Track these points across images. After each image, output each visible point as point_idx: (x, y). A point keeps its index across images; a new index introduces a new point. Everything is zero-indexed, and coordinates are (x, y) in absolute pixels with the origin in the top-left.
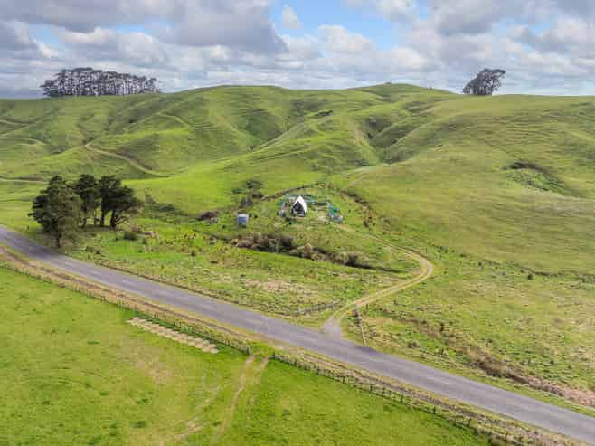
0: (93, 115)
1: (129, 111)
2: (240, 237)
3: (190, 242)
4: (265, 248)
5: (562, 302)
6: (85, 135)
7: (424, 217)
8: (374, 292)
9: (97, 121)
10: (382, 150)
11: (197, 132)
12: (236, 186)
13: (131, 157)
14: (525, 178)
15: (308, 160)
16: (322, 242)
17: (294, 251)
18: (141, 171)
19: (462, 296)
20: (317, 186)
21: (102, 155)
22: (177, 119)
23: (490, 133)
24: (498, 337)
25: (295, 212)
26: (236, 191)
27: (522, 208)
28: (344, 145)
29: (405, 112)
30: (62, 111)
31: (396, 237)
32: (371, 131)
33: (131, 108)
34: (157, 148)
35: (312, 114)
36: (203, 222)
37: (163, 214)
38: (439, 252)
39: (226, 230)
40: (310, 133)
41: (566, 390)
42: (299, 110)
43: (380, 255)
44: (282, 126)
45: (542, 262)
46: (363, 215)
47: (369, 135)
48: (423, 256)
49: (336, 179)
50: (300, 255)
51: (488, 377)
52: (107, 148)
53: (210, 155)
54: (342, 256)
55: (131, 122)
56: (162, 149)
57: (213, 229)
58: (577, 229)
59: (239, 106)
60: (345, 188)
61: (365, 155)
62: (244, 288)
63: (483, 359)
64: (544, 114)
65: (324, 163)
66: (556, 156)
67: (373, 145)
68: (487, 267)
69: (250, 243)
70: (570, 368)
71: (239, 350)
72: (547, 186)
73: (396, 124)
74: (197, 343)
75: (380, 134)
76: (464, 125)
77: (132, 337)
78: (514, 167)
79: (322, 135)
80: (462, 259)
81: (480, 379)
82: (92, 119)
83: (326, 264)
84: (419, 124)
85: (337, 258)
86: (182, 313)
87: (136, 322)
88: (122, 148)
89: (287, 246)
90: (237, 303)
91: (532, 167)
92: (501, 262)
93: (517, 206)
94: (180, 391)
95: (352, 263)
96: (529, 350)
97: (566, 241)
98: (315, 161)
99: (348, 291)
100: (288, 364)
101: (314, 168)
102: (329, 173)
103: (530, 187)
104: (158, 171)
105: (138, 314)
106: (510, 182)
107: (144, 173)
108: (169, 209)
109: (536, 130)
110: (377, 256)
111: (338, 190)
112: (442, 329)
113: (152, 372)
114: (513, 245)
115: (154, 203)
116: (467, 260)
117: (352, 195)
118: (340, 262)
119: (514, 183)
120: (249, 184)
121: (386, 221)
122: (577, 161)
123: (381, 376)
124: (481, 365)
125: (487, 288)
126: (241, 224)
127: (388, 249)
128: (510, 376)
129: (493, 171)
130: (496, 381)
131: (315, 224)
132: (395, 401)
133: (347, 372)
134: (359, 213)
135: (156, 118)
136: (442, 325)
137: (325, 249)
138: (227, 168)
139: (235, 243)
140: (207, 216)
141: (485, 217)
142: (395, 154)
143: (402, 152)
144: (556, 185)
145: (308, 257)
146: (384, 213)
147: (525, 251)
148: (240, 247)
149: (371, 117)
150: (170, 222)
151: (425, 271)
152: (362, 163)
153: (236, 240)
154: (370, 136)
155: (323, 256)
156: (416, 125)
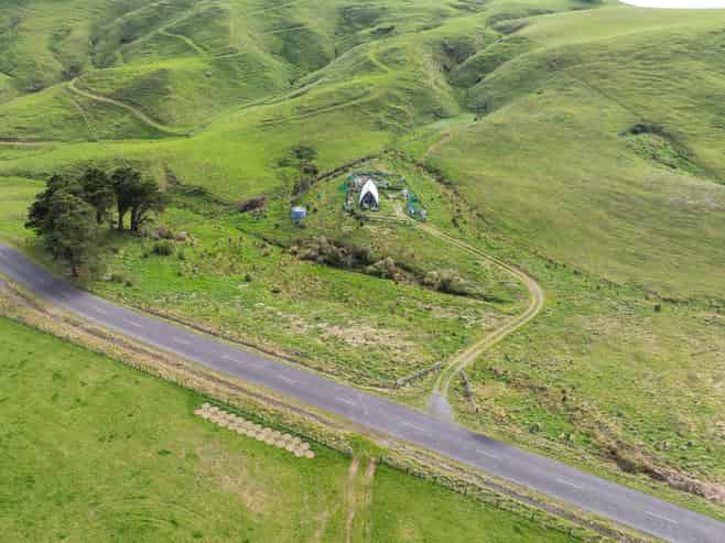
0: (69, 31)
1: (119, 24)
2: (299, 243)
3: (236, 251)
4: (333, 262)
5: (696, 348)
6: (64, 63)
7: (527, 211)
8: (478, 339)
9: (77, 41)
10: (463, 92)
11: (218, 64)
12: (281, 156)
13: (133, 104)
14: (649, 148)
15: (372, 115)
16: (405, 255)
17: (371, 268)
18: (150, 127)
19: (581, 342)
20: (386, 156)
21: (95, 101)
22: (189, 41)
23: (604, 76)
24: (628, 408)
25: (366, 205)
26: (283, 163)
27: (645, 199)
28: (415, 87)
29: (491, 32)
30: (23, 25)
31: (496, 244)
32: (448, 61)
33: (119, 20)
34: (168, 91)
35: (366, 31)
36: (246, 214)
37: (192, 201)
38: (548, 267)
39: (279, 231)
40: (369, 67)
41: (707, 486)
42: (349, 23)
43: (478, 276)
44: (328, 49)
45: (670, 282)
46: (450, 206)
47: (445, 67)
48: (530, 276)
49: (408, 143)
50: (378, 274)
51: (623, 474)
52: (99, 90)
53: (238, 97)
54: (431, 276)
55: (123, 41)
56: (176, 92)
57: (263, 227)
58: (713, 233)
59: (269, 18)
60: (422, 160)
61: (442, 103)
62: (323, 339)
63: (613, 444)
64: (675, 47)
65: (391, 117)
66: (688, 115)
67: (452, 85)
68: (606, 291)
69: (313, 253)
70: (708, 450)
71: (339, 452)
72: (675, 161)
73: (480, 53)
74: (287, 442)
75: (458, 67)
76: (570, 62)
77: (208, 437)
78: (635, 132)
79: (386, 72)
80: (576, 279)
81: (614, 478)
82: (69, 38)
83: (413, 288)
84: (511, 54)
85: (426, 280)
86: (258, 391)
87: (206, 412)
88: (121, 91)
89: (361, 260)
90: (320, 369)
91: (656, 130)
92: (621, 284)
93: (639, 196)
94: (283, 523)
95: (445, 288)
96: (663, 426)
97: (699, 252)
98: (381, 115)
99: (448, 339)
100: (398, 470)
101: (381, 126)
102: (399, 132)
103: (653, 161)
104: (172, 126)
105: (206, 398)
106: (629, 156)
107: (156, 129)
108: (199, 193)
109: (662, 73)
110: (475, 277)
111: (414, 161)
112: (564, 399)
113: (245, 495)
114: (635, 254)
115: (178, 183)
116: (582, 282)
117: (433, 171)
118: (430, 285)
119: (636, 158)
120: (298, 151)
121: (478, 215)
122: (713, 121)
123: (505, 481)
124: (613, 455)
125: (608, 325)
126: (297, 222)
127: (486, 264)
128: (647, 471)
129: (609, 138)
130: (633, 480)
131: (394, 224)
132: (524, 517)
133: (466, 478)
134: (445, 203)
135: (158, 38)
136: (564, 392)
137: (410, 265)
138: (266, 125)
139: (295, 253)
140: (251, 205)
141: (601, 212)
142: (481, 99)
143: (490, 97)
144: (685, 159)
145: (390, 277)
146: (474, 200)
147: (649, 263)
148: (303, 259)
149: (447, 41)
150: (205, 215)
151: (534, 301)
152: (439, 115)
153: (296, 248)
154: (446, 69)
155: (409, 275)
156: (506, 56)
